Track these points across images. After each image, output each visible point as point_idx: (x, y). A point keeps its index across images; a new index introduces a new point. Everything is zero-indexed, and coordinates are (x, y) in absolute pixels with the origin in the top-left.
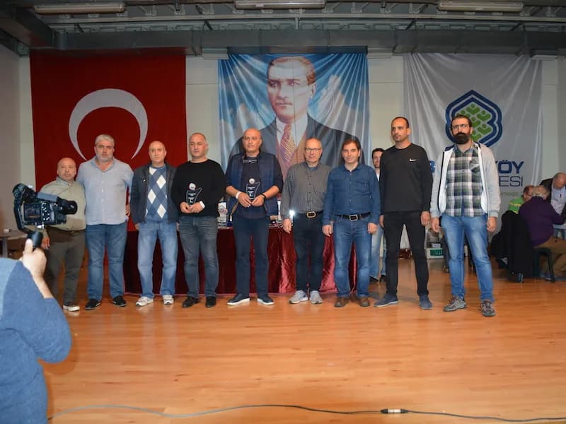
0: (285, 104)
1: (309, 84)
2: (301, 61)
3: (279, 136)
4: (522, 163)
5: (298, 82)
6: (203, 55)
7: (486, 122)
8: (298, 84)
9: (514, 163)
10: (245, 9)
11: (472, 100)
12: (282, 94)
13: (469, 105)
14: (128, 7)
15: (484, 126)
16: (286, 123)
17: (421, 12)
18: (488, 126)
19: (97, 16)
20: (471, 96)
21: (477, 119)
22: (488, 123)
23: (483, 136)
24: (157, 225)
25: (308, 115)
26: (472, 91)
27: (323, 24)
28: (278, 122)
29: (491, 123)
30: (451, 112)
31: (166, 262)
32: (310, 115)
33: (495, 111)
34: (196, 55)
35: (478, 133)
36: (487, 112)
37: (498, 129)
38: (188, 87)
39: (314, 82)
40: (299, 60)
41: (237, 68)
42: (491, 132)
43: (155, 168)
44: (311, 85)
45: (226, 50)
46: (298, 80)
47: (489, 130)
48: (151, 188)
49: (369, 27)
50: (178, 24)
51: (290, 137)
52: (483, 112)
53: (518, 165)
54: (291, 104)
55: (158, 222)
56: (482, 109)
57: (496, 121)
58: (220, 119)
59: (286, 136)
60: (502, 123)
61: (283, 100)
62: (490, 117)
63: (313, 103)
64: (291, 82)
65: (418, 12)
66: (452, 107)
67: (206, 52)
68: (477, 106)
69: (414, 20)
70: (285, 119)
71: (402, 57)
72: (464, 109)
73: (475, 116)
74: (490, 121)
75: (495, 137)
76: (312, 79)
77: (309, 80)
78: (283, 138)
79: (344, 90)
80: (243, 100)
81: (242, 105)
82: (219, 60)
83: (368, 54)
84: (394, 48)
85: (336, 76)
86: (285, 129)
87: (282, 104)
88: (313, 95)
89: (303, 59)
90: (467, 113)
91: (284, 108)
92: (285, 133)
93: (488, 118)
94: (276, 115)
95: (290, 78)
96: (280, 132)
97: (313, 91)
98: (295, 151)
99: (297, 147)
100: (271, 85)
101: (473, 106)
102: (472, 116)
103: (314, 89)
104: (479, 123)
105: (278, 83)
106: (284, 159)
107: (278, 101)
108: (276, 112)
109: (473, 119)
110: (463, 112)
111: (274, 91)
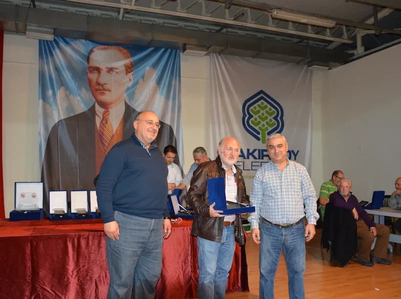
0: (104, 90)
1: (127, 74)
2: (121, 51)
3: (98, 121)
4: (298, 151)
5: (115, 70)
6: (27, 32)
7: (272, 117)
8: (117, 72)
9: (293, 151)
11: (262, 98)
12: (102, 81)
13: (259, 103)
15: (271, 120)
16: (105, 108)
17: (235, 20)
18: (274, 121)
21: (266, 115)
22: (274, 118)
23: (270, 129)
25: (125, 102)
26: (262, 91)
27: (141, 20)
28: (97, 107)
29: (275, 118)
30: (246, 108)
33: (279, 109)
34: (17, 31)
35: (267, 125)
36: (273, 109)
37: (281, 123)
38: (5, 65)
39: (131, 72)
40: (119, 49)
41: (57, 50)
42: (276, 126)
44: (130, 75)
45: (52, 31)
46: (117, 69)
47: (274, 124)
49: (181, 27)
51: (109, 123)
52: (270, 109)
53: (296, 153)
54: (109, 91)
56: (269, 106)
57: (279, 117)
58: (39, 100)
59: (105, 120)
60: (284, 118)
61: (102, 86)
62: (275, 113)
64: (110, 70)
65: (232, 19)
66: (247, 103)
68: (265, 103)
69: (225, 26)
70: (103, 105)
71: (208, 58)
72: (256, 105)
73: (264, 112)
74: (275, 117)
75: (279, 129)
76: (129, 69)
77: (127, 70)
78: (102, 123)
79: (159, 81)
80: (62, 83)
81: (62, 89)
82: (40, 40)
83: (187, 51)
84: (208, 48)
85: (152, 68)
86: (103, 115)
87: (101, 90)
88: (131, 83)
89: (122, 49)
90: (258, 109)
91: (103, 94)
92: (103, 118)
93: (273, 114)
94: (95, 100)
95: (109, 66)
96: (98, 116)
97: (130, 80)
98: (113, 136)
99: (114, 131)
100: (91, 72)
101: (262, 103)
102: (261, 112)
103: (132, 78)
104: (266, 118)
105: (98, 70)
106: (102, 143)
107: (97, 87)
108: (95, 98)
109: (263, 114)
110: (255, 108)
111: (93, 76)
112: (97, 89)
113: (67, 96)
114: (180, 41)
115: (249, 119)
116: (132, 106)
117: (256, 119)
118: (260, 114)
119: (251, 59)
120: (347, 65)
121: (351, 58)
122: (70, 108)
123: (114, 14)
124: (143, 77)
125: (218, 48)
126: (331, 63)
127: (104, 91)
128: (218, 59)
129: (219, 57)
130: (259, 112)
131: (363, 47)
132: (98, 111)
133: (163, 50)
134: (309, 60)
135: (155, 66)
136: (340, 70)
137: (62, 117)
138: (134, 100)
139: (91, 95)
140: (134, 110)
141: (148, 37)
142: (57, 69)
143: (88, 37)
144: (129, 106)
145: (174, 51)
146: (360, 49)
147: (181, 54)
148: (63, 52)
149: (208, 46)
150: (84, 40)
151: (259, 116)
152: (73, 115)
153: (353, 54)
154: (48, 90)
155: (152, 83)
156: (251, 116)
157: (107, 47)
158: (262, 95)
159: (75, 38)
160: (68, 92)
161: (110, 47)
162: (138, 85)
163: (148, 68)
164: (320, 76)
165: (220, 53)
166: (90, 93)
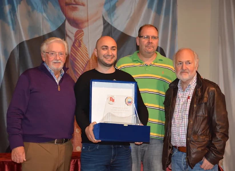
0: (77, 4)
16: (78, 28)
25: (104, 18)
28: (69, 27)
51: (82, 45)
54: (83, 5)
78: (73, 46)
86: (75, 36)
91: (75, 9)
92: (75, 40)
94: (65, 18)
96: (70, 38)
99: (90, 56)
106: (75, 71)
113: (29, 14)
116: (113, 25)
122: (33, 27)
127: (77, 6)
132: (70, 31)
137: (24, 39)
138: (115, 16)
139: (61, 11)
140: (115, 29)
144: (109, 24)
152: (37, 36)
154: (5, 5)
160: (30, 7)
166: (59, 8)
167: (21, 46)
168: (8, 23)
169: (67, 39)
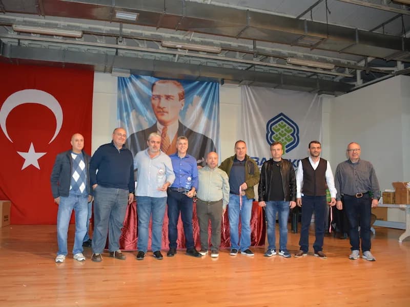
0: (164, 112)
1: (180, 100)
2: (176, 84)
5: (172, 97)
6: (112, 72)
7: (289, 134)
8: (173, 99)
10: (168, 47)
11: (282, 119)
12: (162, 105)
13: (280, 123)
14: (84, 35)
15: (289, 136)
16: (164, 126)
17: (260, 61)
18: (291, 137)
19: (61, 38)
20: (281, 117)
21: (285, 132)
23: (288, 143)
24: (77, 199)
25: (179, 121)
26: (282, 113)
28: (159, 125)
29: (292, 135)
30: (269, 126)
31: (79, 227)
32: (180, 121)
33: (295, 127)
34: (105, 71)
35: (285, 141)
36: (291, 128)
37: (296, 139)
39: (183, 99)
40: (173, 82)
41: (130, 83)
42: (292, 141)
43: (76, 154)
44: (182, 101)
45: (129, 71)
46: (173, 96)
47: (291, 139)
48: (76, 169)
49: (220, 65)
50: (89, 47)
51: (167, 136)
52: (288, 128)
54: (167, 113)
55: (78, 196)
56: (287, 126)
57: (296, 134)
58: (118, 119)
59: (163, 135)
60: (299, 135)
61: (162, 109)
62: (292, 131)
63: (183, 113)
64: (168, 97)
66: (270, 123)
67: (117, 71)
68: (284, 123)
69: (253, 65)
70: (163, 123)
71: (240, 88)
72: (277, 124)
73: (283, 130)
75: (295, 144)
76: (182, 96)
77: (180, 98)
78: (161, 136)
79: (204, 106)
80: (134, 106)
81: (134, 111)
82: (118, 77)
83: (225, 84)
84: (240, 82)
85: (198, 96)
86: (163, 130)
87: (161, 112)
88: (183, 107)
89: (176, 82)
90: (279, 127)
91: (162, 115)
92: (163, 133)
93: (290, 132)
94: (157, 119)
95: (167, 94)
97: (182, 105)
98: (170, 146)
99: (171, 143)
100: (154, 99)
101: (282, 123)
102: (281, 129)
103: (183, 103)
104: (285, 134)
105: (159, 97)
107: (159, 110)
108: (157, 117)
109: (282, 132)
110: (276, 127)
111: (156, 102)
112: (158, 111)
113: (137, 117)
114: (219, 77)
115: (271, 135)
116: (184, 125)
117: (277, 135)
118: (280, 131)
119: (273, 89)
120: (349, 93)
121: (353, 88)
122: (139, 125)
123: (171, 57)
124: (192, 103)
125: (247, 82)
126: (336, 93)
128: (247, 89)
129: (249, 88)
130: (279, 129)
131: (362, 80)
132: (159, 128)
133: (206, 83)
134: (319, 90)
135: (200, 94)
136: (344, 98)
138: (186, 120)
140: (185, 127)
141: (197, 74)
142: (131, 98)
143: (152, 74)
145: (214, 84)
146: (359, 82)
147: (220, 85)
148: (134, 85)
149: (240, 80)
150: (149, 77)
151: (280, 133)
152: (141, 130)
153: (354, 86)
154: (123, 113)
155: (199, 107)
156: (273, 133)
157: (165, 81)
158: (282, 117)
159: (143, 75)
160: (137, 113)
161: (167, 81)
162: (188, 110)
163: (195, 96)
164: (328, 102)
165: (249, 85)
166: (153, 114)
167: (132, 136)
168: (125, 122)
169: (158, 132)
